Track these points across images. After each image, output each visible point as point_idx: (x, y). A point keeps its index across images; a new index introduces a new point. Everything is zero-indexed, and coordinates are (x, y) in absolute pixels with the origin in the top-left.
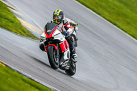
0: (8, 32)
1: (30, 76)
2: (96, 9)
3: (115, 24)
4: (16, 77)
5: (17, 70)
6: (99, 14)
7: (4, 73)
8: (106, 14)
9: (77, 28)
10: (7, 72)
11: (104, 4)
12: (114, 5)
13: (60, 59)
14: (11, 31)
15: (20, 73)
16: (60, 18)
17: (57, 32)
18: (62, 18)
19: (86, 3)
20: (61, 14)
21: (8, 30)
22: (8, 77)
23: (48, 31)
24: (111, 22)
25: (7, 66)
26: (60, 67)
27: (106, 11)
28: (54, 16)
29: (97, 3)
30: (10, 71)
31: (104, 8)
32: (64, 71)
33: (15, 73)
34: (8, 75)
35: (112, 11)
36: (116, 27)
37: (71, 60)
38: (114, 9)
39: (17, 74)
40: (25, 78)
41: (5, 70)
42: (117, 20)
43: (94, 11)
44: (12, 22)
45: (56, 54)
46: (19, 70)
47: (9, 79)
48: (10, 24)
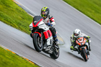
16: (46, 13)
18: (48, 13)
20: (47, 10)
37: (53, 46)
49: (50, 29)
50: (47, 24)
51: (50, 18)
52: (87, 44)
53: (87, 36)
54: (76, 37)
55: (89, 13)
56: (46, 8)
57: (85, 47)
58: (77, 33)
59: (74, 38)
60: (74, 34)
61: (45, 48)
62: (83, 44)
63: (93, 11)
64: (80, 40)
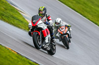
0: (19, 29)
1: (35, 61)
2: (82, 13)
3: (96, 24)
4: (25, 61)
5: (26, 56)
6: (85, 17)
7: (16, 58)
8: (90, 16)
9: (71, 29)
10: (18, 57)
11: (88, 9)
12: (96, 10)
13: (42, 42)
14: (21, 28)
15: (28, 59)
16: (43, 12)
17: (40, 22)
19: (76, 9)
20: (45, 9)
21: (19, 27)
22: (18, 61)
23: (34, 21)
24: (93, 22)
25: (18, 53)
26: (43, 48)
27: (90, 14)
28: (40, 11)
29: (83, 9)
30: (20, 57)
31: (89, 12)
32: (46, 52)
33: (24, 58)
34: (19, 60)
35: (94, 14)
36: (97, 26)
37: (51, 43)
38: (95, 13)
39: (25, 59)
40: (31, 62)
41: (16, 56)
42: (98, 21)
43: (81, 14)
44: (22, 22)
45: (39, 38)
46: (27, 57)
47: (20, 63)
48: (21, 24)
49: (47, 27)
50: (45, 23)
51: (47, 17)
52: (68, 32)
53: (68, 25)
54: (57, 25)
55: (70, 3)
56: (44, 7)
57: (67, 36)
58: (59, 22)
59: (55, 26)
60: (56, 23)
61: (43, 45)
62: (65, 32)
63: (74, 2)
64: (62, 29)
